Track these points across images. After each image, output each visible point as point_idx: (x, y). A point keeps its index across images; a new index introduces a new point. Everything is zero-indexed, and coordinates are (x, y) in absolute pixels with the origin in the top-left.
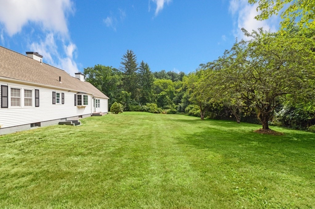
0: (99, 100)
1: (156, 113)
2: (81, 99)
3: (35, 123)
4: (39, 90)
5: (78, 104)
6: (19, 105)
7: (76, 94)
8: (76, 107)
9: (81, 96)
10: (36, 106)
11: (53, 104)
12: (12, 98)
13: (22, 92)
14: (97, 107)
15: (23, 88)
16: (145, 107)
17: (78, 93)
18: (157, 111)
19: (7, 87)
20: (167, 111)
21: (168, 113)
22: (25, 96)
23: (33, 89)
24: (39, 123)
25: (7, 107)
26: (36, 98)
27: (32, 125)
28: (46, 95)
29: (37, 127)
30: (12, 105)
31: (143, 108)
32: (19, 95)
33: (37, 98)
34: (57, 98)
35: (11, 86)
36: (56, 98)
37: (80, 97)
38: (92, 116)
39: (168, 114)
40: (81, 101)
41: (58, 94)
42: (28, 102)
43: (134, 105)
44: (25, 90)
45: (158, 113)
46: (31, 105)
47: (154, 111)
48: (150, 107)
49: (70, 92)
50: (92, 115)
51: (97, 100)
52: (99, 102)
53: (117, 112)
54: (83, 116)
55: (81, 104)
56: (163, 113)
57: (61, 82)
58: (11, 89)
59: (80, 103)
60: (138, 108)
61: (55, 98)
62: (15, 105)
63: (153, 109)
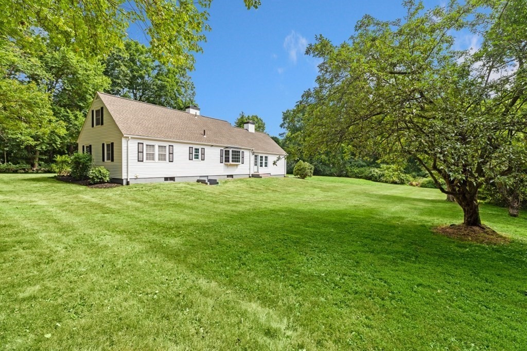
0: (266, 157)
1: (394, 183)
2: (228, 154)
3: (170, 178)
4: (173, 146)
5: (226, 161)
6: (153, 159)
7: (222, 148)
8: (222, 164)
9: (229, 151)
10: (170, 161)
11: (190, 159)
12: (147, 153)
13: (157, 148)
14: (261, 166)
15: (157, 144)
16: (376, 171)
17: (227, 147)
18: (397, 180)
19: (143, 143)
20: (422, 182)
21: (423, 186)
22: (159, 151)
23: (167, 144)
24: (174, 178)
25: (143, 161)
26: (169, 153)
27: (166, 179)
28: (181, 151)
29: (172, 181)
30: (147, 159)
31: (371, 172)
32: (154, 150)
33: (171, 153)
34: (196, 154)
35: (146, 143)
36: (194, 153)
37: (227, 153)
38: (250, 177)
39: (421, 186)
40: (228, 158)
41: (197, 150)
42: (162, 157)
43: (357, 166)
44: (159, 146)
45: (398, 184)
46: (165, 160)
47: (391, 180)
48: (386, 171)
49: (213, 147)
50: (251, 175)
51: (261, 157)
52: (266, 160)
53: (303, 176)
54: (234, 176)
55: (228, 162)
56: (411, 185)
57: (205, 136)
58: (147, 145)
59: (227, 160)
60: (362, 172)
61: (192, 154)
62: (150, 160)
63: (389, 176)
